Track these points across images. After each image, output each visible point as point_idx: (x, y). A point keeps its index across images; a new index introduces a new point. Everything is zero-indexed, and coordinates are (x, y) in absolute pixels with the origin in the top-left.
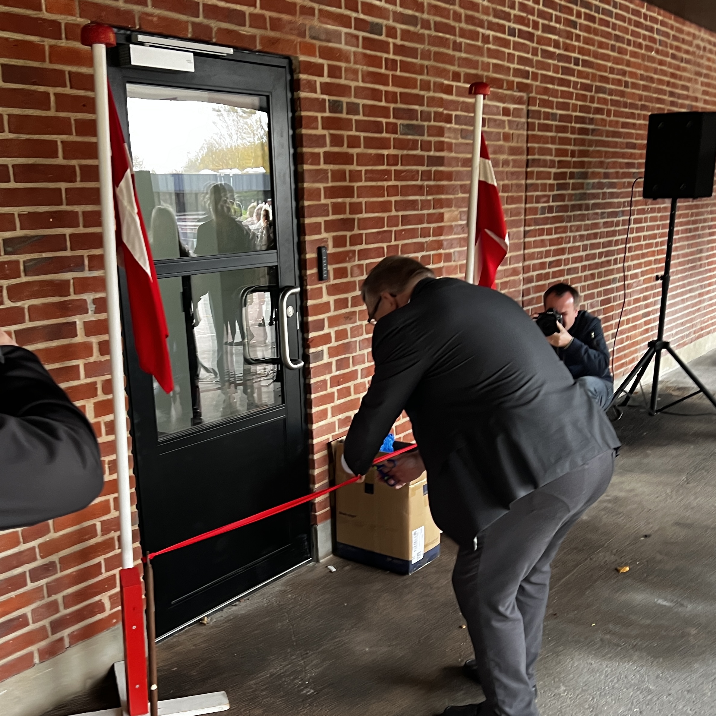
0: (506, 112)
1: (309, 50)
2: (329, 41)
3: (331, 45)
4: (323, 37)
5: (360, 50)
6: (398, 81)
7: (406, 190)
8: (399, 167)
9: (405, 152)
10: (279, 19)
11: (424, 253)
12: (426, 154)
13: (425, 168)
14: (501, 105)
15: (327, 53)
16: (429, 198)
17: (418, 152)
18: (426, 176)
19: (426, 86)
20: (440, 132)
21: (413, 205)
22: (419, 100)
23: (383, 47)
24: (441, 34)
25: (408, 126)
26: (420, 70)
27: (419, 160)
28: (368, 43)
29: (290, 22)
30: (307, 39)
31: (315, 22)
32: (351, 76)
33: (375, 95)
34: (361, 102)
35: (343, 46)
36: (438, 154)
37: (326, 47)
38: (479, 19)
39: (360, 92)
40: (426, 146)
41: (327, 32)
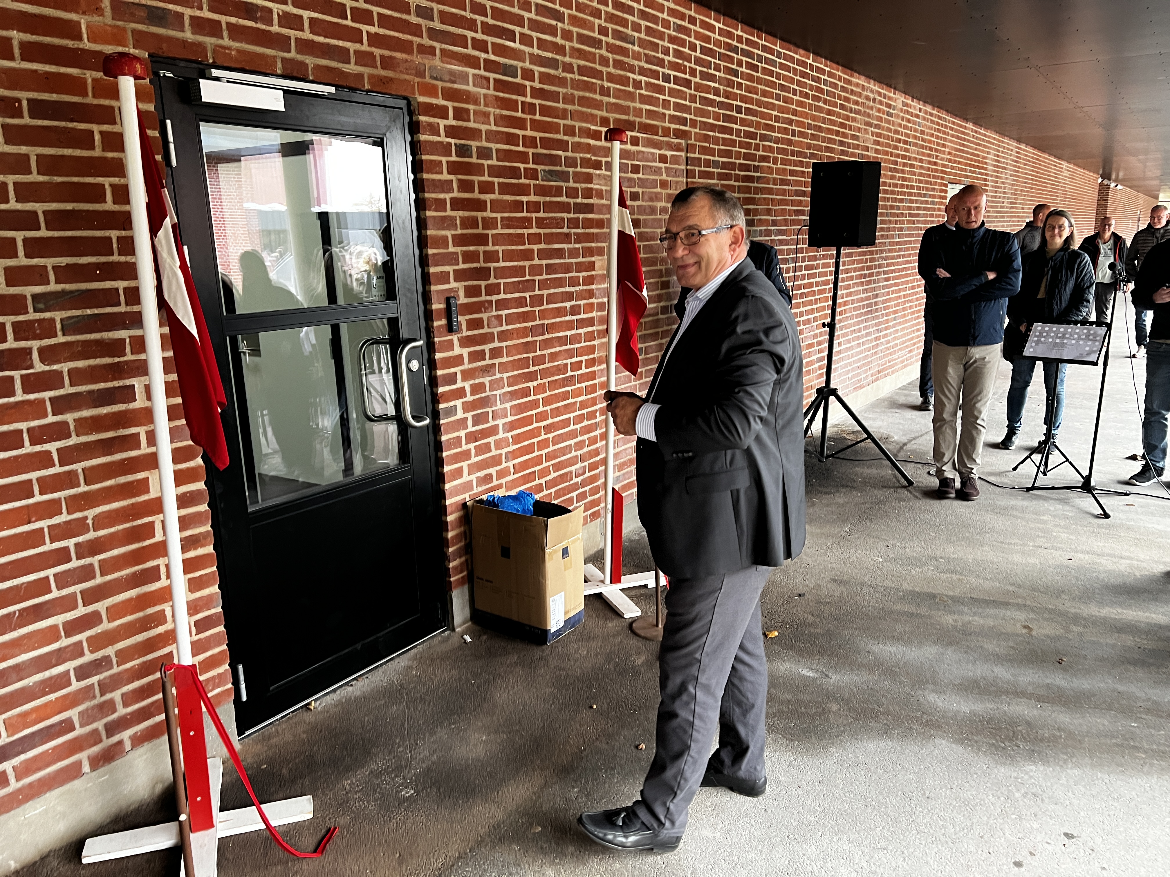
0: (663, 159)
1: (431, 91)
2: (454, 82)
3: (456, 86)
4: (447, 78)
5: (492, 92)
6: (536, 126)
7: (550, 238)
8: (541, 214)
9: (548, 199)
10: (391, 58)
11: (573, 303)
12: (572, 201)
13: (571, 215)
14: (657, 152)
15: (451, 95)
16: (577, 246)
17: (564, 199)
18: (574, 223)
19: (570, 131)
20: (589, 178)
21: (559, 253)
22: (563, 145)
23: (520, 90)
24: (586, 79)
25: (550, 172)
26: (564, 114)
27: (565, 208)
28: (500, 85)
29: (406, 61)
30: (428, 79)
31: (437, 62)
32: (482, 119)
33: (511, 139)
34: (494, 146)
35: (471, 88)
36: (585, 201)
37: (450, 88)
38: (628, 64)
39: (491, 136)
40: (572, 193)
41: (451, 73)
